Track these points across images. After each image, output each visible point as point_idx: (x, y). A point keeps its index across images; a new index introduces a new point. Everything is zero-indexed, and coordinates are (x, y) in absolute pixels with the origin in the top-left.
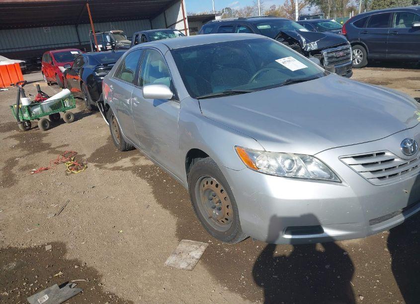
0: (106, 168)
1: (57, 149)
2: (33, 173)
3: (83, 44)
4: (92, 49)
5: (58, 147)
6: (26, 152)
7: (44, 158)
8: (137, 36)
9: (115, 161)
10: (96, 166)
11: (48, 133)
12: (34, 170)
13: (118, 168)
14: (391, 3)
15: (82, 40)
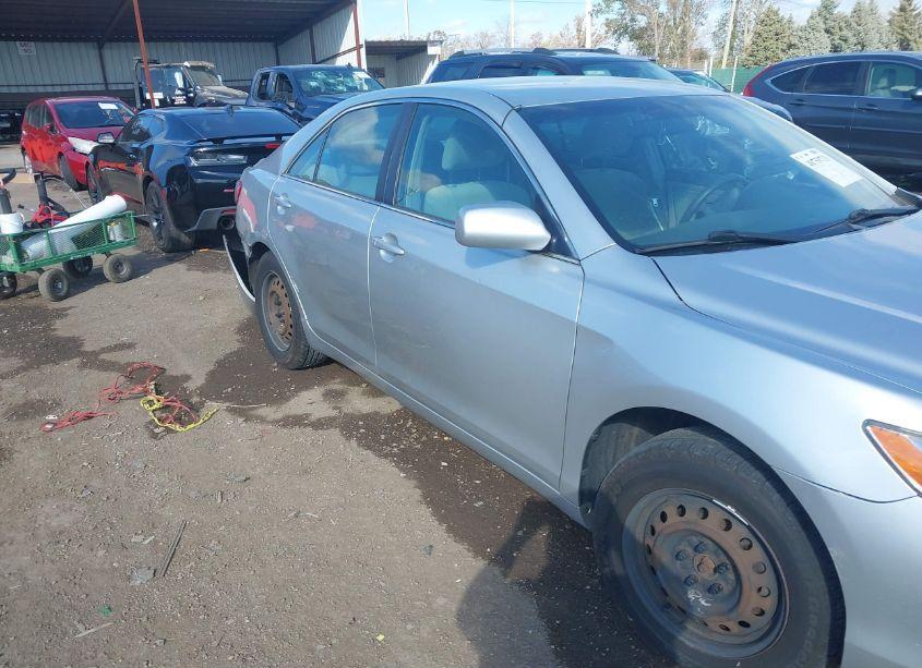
0: (262, 420)
1: (103, 356)
2: (49, 426)
3: (114, 88)
4: (138, 101)
5: (103, 350)
6: (15, 362)
7: (72, 383)
8: (265, 76)
9: (282, 399)
10: (230, 410)
11: (65, 309)
12: (51, 417)
13: (297, 421)
14: (790, 46)
15: (111, 79)
